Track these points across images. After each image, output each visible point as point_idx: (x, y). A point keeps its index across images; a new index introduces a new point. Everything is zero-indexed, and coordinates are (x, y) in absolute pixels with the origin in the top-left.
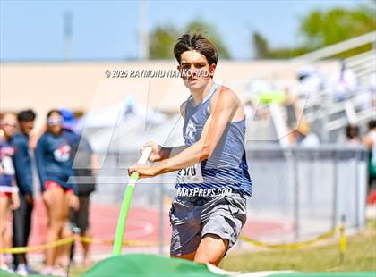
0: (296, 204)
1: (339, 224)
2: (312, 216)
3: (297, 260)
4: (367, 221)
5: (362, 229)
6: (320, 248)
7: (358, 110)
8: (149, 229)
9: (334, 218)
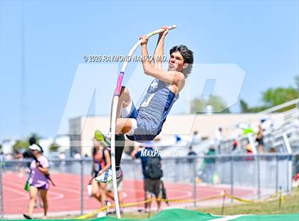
0: (259, 181)
1: (279, 191)
2: (267, 187)
3: (259, 207)
4: (292, 188)
5: (290, 192)
6: (270, 202)
7: (289, 136)
8: (190, 194)
9: (277, 188)
